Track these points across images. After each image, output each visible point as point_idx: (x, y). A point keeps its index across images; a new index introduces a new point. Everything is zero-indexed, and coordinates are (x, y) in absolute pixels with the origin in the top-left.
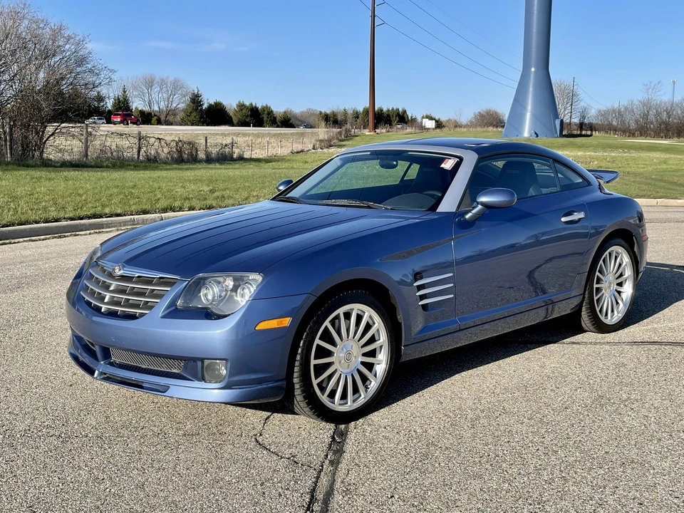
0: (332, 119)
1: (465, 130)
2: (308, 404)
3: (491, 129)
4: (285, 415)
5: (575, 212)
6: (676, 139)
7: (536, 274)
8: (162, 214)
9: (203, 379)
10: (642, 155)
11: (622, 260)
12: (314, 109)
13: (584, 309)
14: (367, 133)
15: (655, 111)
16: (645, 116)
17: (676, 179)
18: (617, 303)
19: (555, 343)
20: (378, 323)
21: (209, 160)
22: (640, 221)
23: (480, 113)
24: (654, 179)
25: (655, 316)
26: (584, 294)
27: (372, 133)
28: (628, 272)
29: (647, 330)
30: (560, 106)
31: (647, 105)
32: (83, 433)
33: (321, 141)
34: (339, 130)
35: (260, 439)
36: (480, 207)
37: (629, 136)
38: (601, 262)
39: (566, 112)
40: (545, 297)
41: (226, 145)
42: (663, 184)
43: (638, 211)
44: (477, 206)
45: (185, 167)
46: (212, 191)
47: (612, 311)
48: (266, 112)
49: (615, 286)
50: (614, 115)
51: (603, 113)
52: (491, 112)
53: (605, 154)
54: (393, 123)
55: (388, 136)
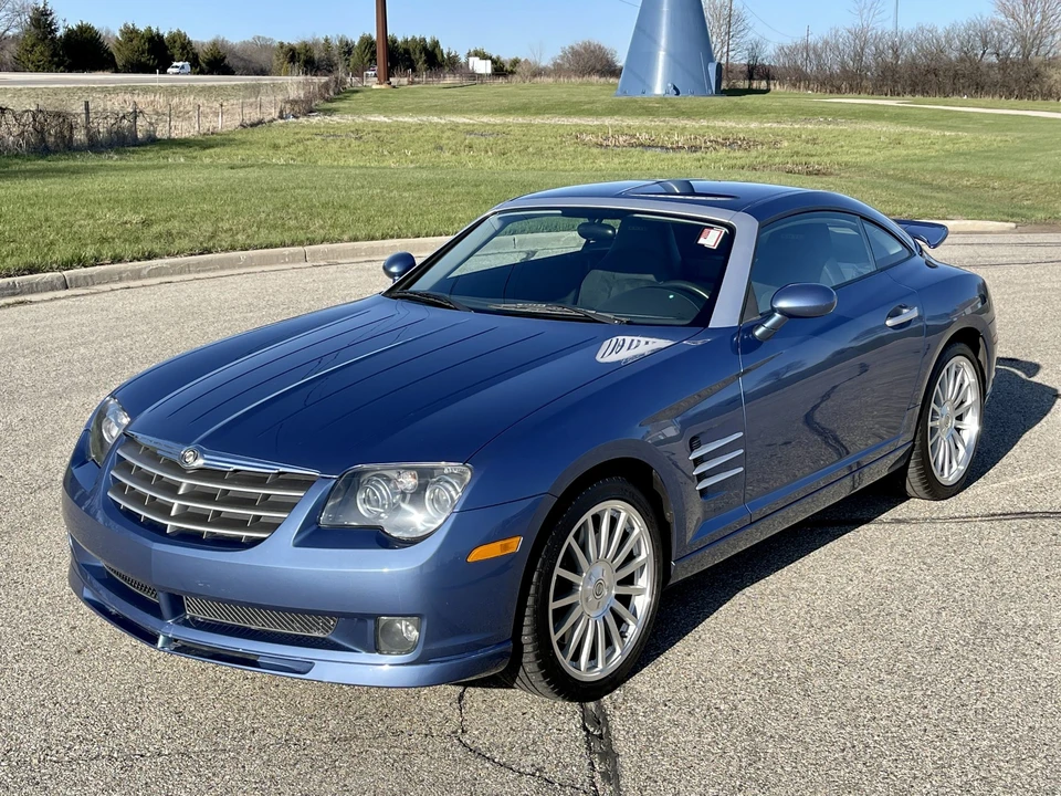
0: (302, 57)
1: (551, 80)
2: (545, 676)
3: (595, 78)
4: (489, 690)
5: (903, 307)
6: (909, 97)
8: (65, 273)
9: (376, 649)
10: (858, 127)
12: (267, 37)
14: (374, 87)
15: (873, 48)
16: (859, 56)
17: (928, 178)
18: (957, 448)
19: (868, 521)
20: (639, 527)
21: (95, 145)
23: (572, 48)
24: (891, 177)
25: (1004, 460)
26: (914, 440)
27: (383, 87)
28: (972, 398)
29: (1003, 491)
31: (860, 37)
32: (151, 749)
33: (294, 102)
34: (324, 79)
35: (466, 739)
36: (778, 316)
37: (831, 92)
38: (938, 386)
41: (124, 117)
42: (907, 186)
44: (772, 316)
45: (62, 164)
46: (146, 223)
47: (951, 462)
48: (178, 44)
49: (954, 420)
51: (787, 51)
52: (592, 48)
53: (796, 126)
54: (418, 66)
55: (413, 92)
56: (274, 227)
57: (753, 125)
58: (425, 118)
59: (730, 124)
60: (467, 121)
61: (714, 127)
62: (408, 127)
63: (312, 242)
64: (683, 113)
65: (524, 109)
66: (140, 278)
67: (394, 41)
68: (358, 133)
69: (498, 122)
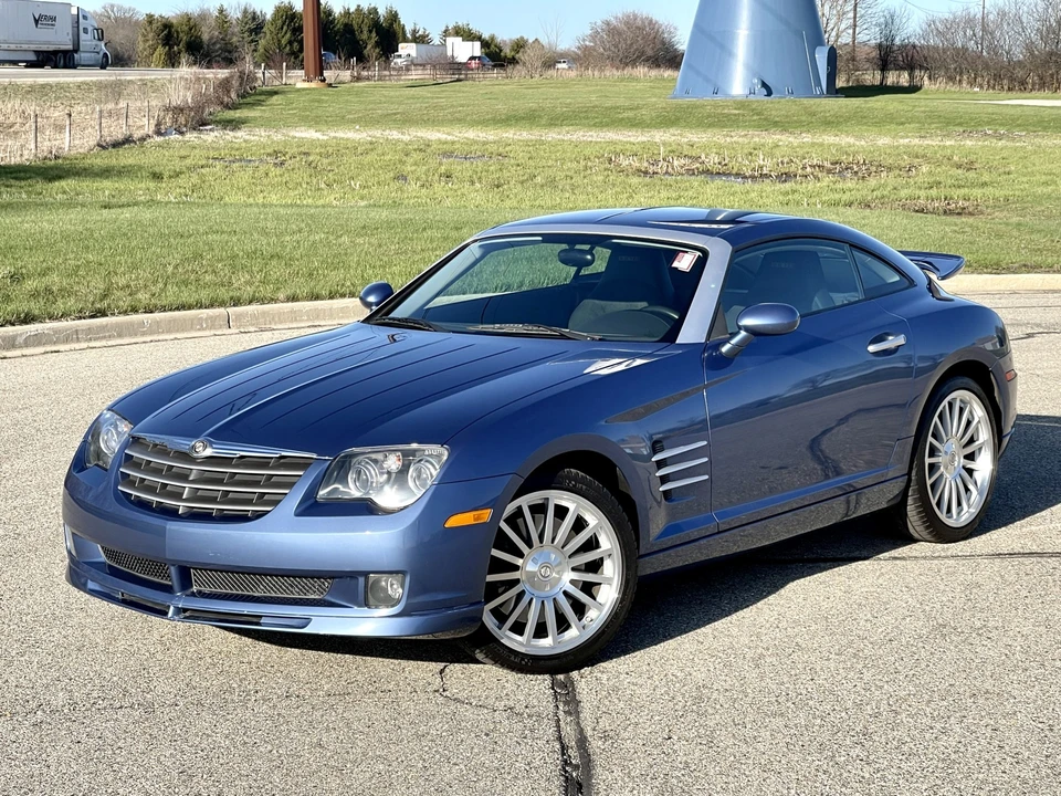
0: (183, 37)
5: (889, 334)
7: (825, 444)
9: (366, 604)
10: (1044, 142)
11: (971, 412)
13: (910, 501)
14: (300, 85)
18: (967, 490)
22: (1002, 345)
23: (608, 24)
26: (909, 474)
27: (313, 85)
28: (985, 435)
29: (1020, 536)
30: (827, 7)
33: (179, 110)
34: (223, 73)
36: (743, 333)
37: (1009, 89)
38: (936, 418)
39: (843, 26)
40: (842, 481)
43: (997, 328)
44: (738, 333)
47: (959, 504)
49: (962, 459)
50: (969, 32)
51: (941, 27)
52: (639, 23)
53: (948, 143)
54: (365, 52)
55: (358, 93)
56: (186, 283)
57: (883, 141)
58: (378, 133)
59: (846, 140)
60: (444, 137)
61: (822, 145)
62: (353, 148)
63: (237, 302)
64: (776, 124)
65: (530, 118)
66: (14, 346)
67: (329, 13)
68: (278, 156)
69: (491, 138)
